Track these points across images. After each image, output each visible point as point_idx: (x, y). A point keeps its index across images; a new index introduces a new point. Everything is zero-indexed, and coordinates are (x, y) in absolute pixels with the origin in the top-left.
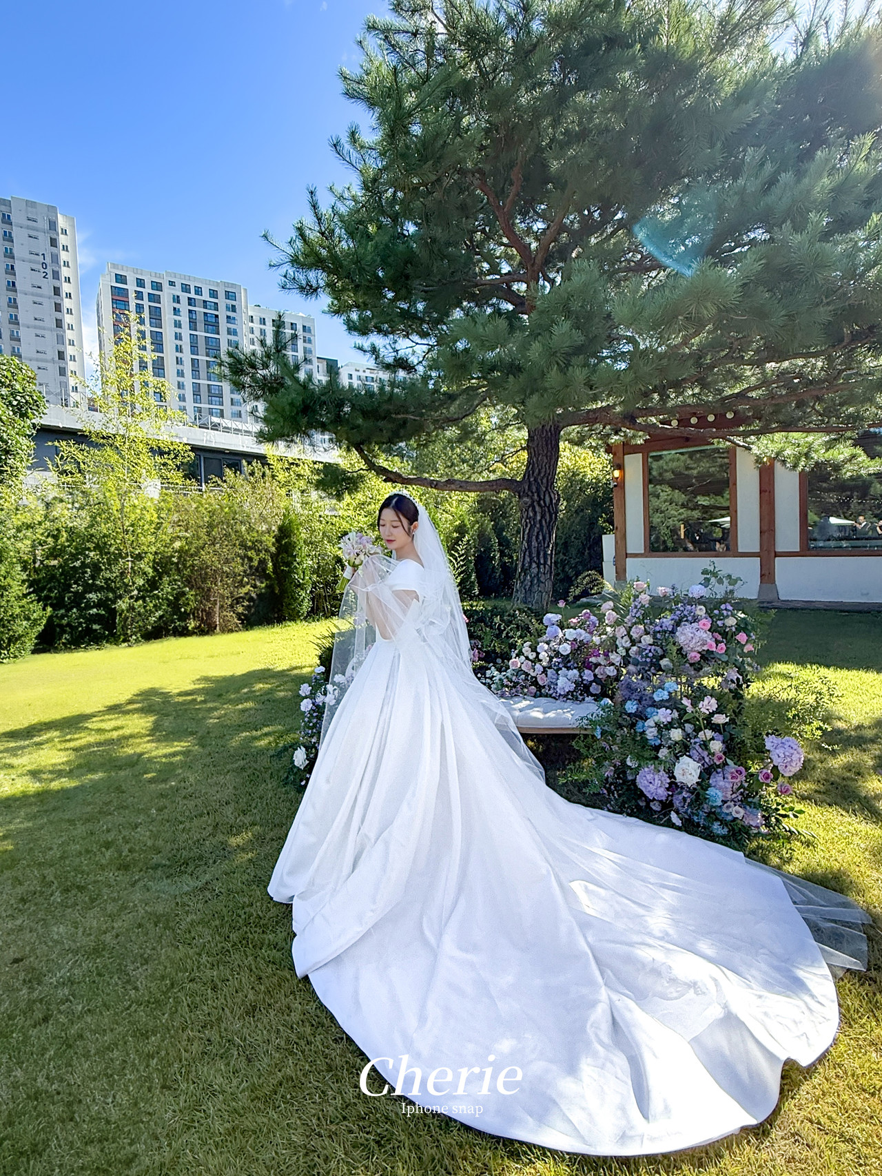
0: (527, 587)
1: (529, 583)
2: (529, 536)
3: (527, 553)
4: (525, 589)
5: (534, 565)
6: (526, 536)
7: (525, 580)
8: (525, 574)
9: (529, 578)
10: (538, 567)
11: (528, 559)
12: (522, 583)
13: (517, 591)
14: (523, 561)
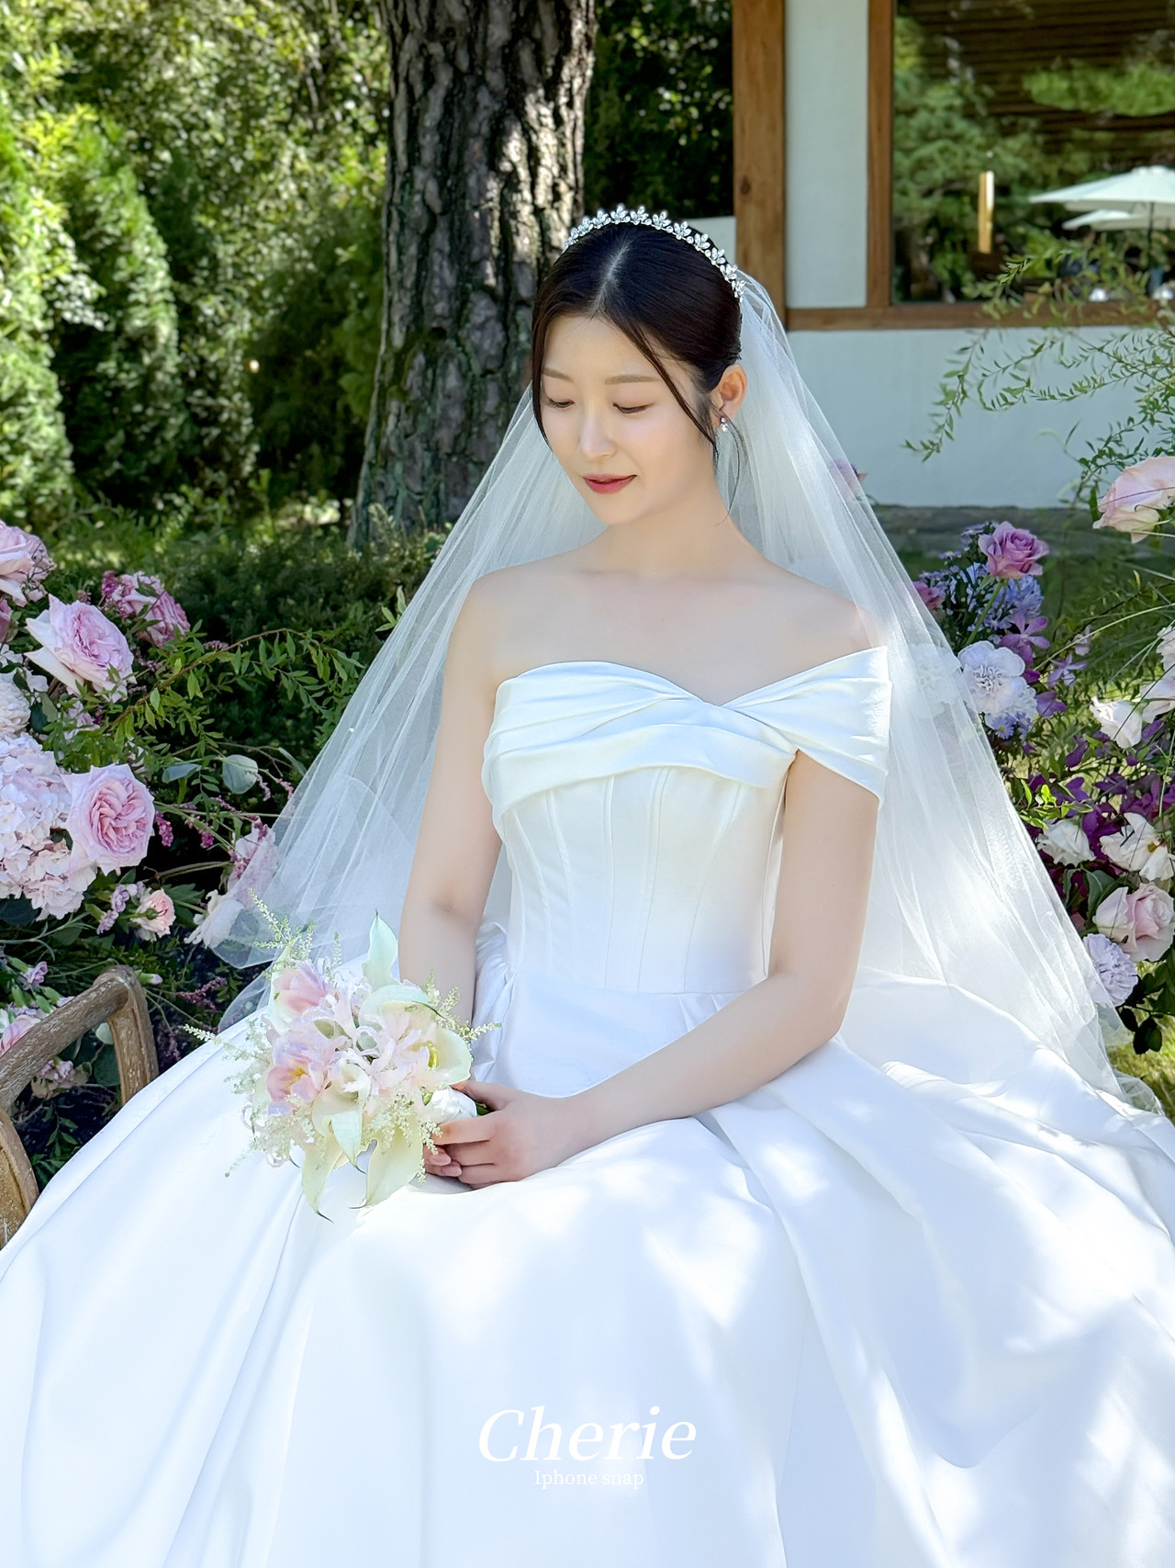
0: (445, 436)
1: (456, 414)
2: (445, 140)
3: (441, 239)
4: (434, 449)
5: (482, 309)
6: (429, 142)
7: (430, 393)
8: (431, 362)
9: (452, 381)
10: (506, 320)
11: (444, 274)
12: (414, 410)
13: (386, 457)
14: (419, 286)
